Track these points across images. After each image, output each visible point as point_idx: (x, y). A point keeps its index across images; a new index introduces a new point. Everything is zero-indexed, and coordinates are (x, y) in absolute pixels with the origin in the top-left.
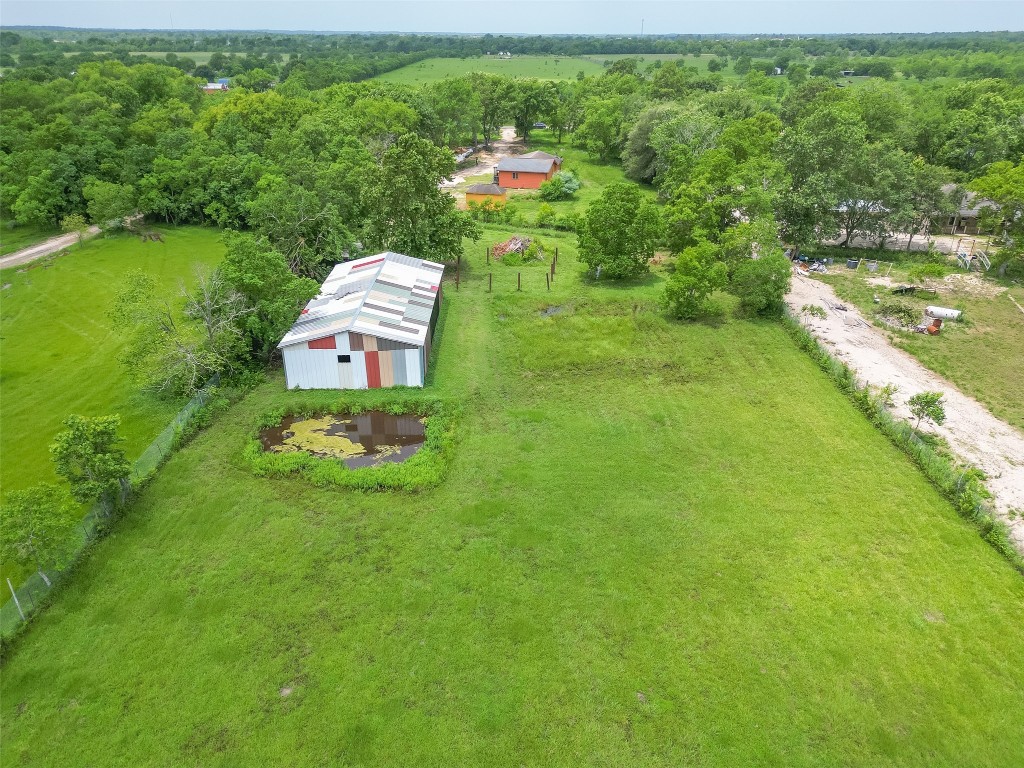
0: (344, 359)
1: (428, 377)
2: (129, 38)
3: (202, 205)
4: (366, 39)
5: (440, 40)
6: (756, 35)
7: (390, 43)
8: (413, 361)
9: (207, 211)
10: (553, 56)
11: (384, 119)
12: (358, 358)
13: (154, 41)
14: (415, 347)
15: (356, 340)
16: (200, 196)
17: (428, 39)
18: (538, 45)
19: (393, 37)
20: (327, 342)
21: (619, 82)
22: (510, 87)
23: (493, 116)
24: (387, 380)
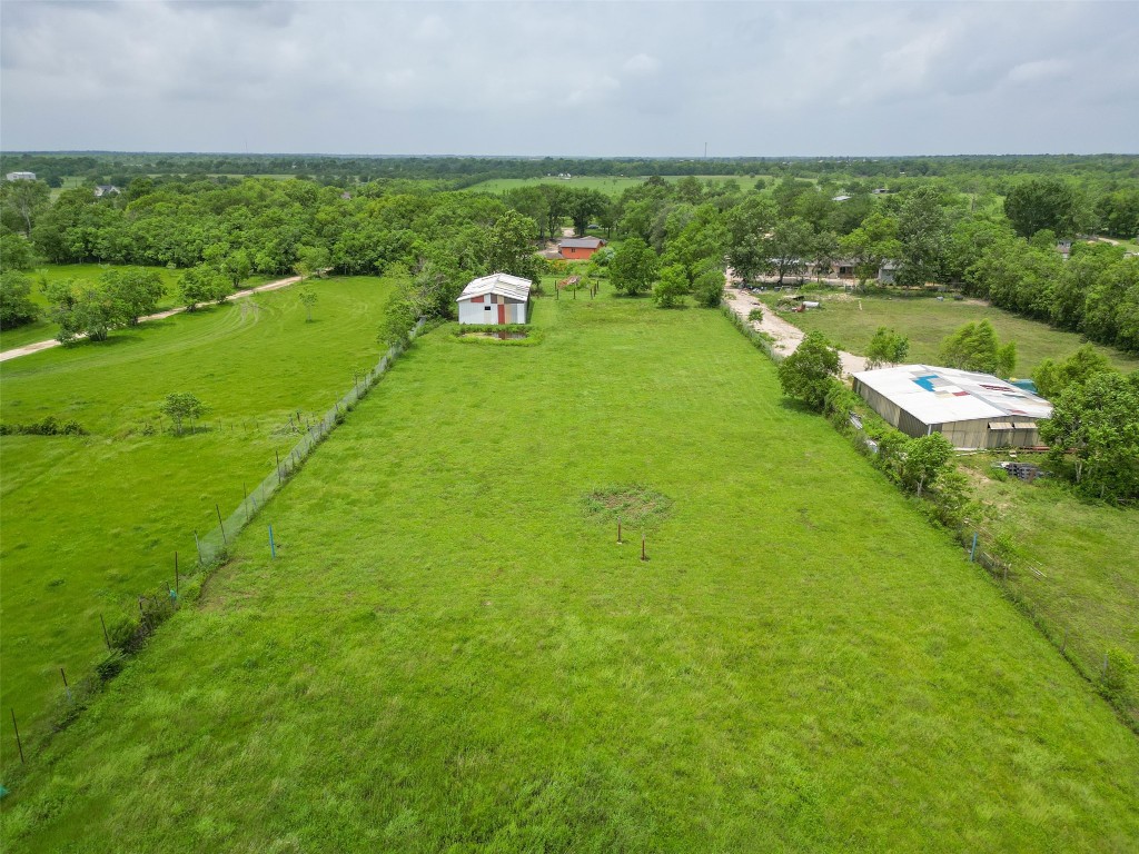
0: (488, 308)
1: (528, 320)
2: (197, 161)
3: (371, 261)
4: (426, 162)
5: (500, 163)
6: (821, 158)
7: (452, 166)
8: (521, 308)
9: (376, 264)
10: (612, 178)
11: (485, 211)
12: (494, 308)
13: (221, 164)
14: (523, 302)
15: (494, 297)
16: (372, 255)
17: (489, 162)
18: (596, 167)
19: (453, 160)
20: (479, 299)
21: (653, 192)
22: (569, 194)
23: (556, 212)
24: (508, 321)
